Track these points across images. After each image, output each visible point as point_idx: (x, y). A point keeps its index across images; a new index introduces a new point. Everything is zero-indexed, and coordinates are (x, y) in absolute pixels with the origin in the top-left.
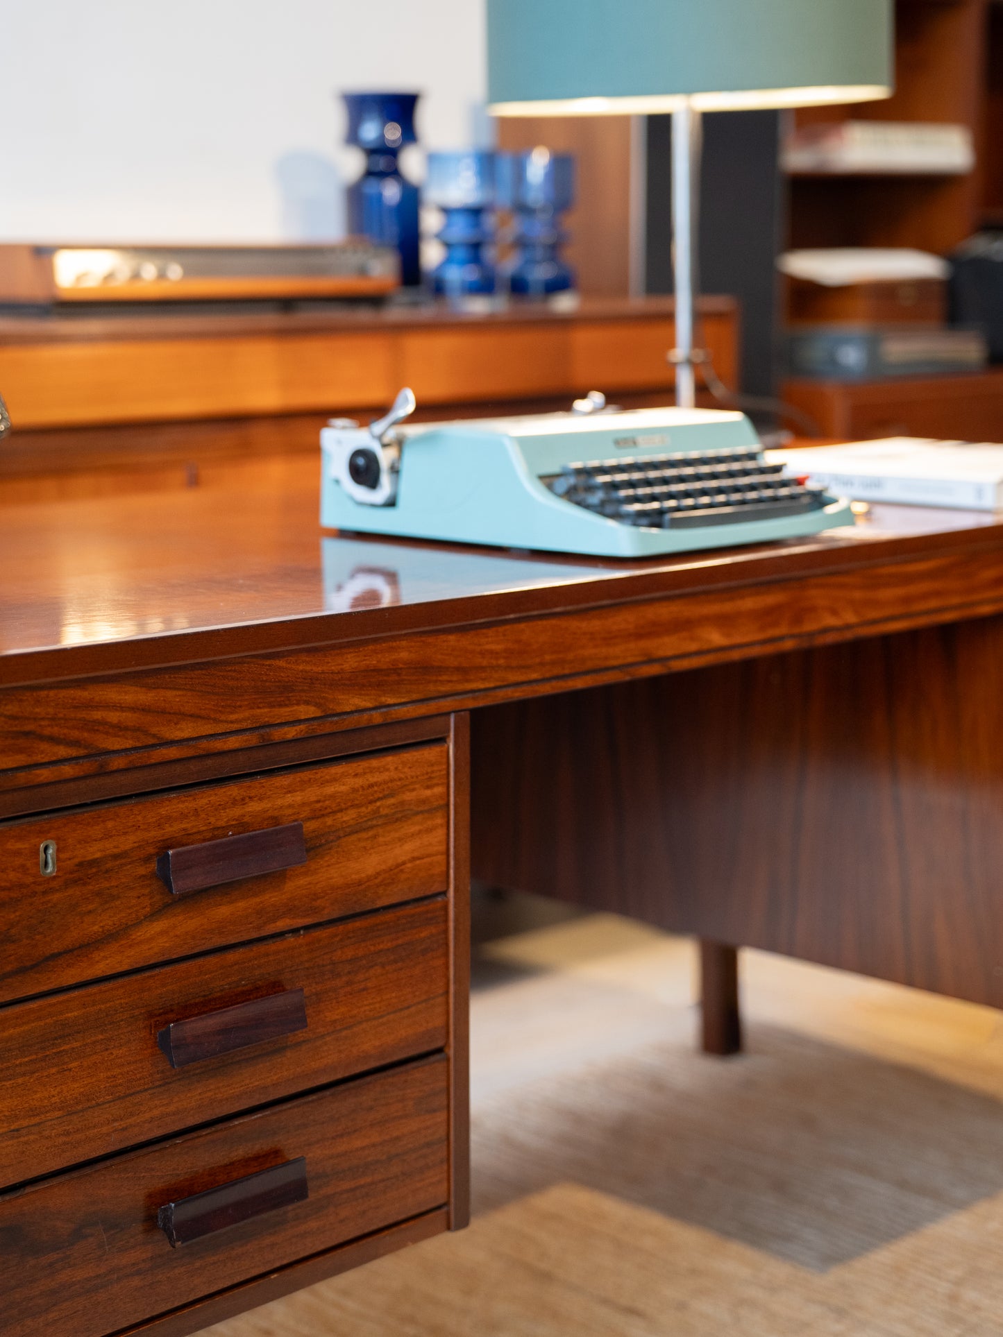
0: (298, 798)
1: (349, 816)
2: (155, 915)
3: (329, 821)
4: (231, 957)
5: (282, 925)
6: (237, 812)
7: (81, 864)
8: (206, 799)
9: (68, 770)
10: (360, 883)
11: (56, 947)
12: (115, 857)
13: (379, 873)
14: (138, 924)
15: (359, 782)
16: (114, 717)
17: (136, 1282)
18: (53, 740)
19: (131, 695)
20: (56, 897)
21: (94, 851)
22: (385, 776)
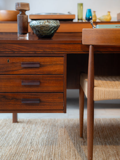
0: (41, 60)
1: (48, 63)
2: (21, 69)
3: (46, 63)
4: (32, 75)
5: (39, 73)
6: (33, 60)
7: (12, 62)
8: (28, 58)
9: (10, 52)
10: (50, 71)
11: (9, 70)
12: (17, 62)
13: (53, 70)
14: (19, 70)
15: (50, 60)
16: (15, 48)
17: (19, 106)
18: (8, 49)
19: (17, 46)
20: (9, 65)
21: (14, 61)
22: (54, 60)
